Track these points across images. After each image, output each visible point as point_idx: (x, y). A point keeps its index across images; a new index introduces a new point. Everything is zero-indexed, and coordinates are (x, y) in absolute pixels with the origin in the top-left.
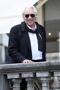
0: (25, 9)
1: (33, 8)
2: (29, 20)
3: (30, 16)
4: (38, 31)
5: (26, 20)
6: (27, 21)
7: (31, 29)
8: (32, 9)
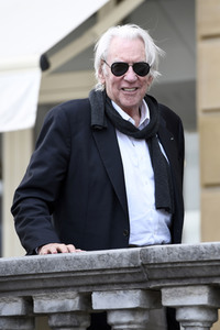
0: (111, 40)
1: (141, 39)
2: (124, 85)
3: (131, 69)
4: (156, 130)
5: (113, 84)
6: (115, 90)
7: (128, 122)
8: (140, 42)
